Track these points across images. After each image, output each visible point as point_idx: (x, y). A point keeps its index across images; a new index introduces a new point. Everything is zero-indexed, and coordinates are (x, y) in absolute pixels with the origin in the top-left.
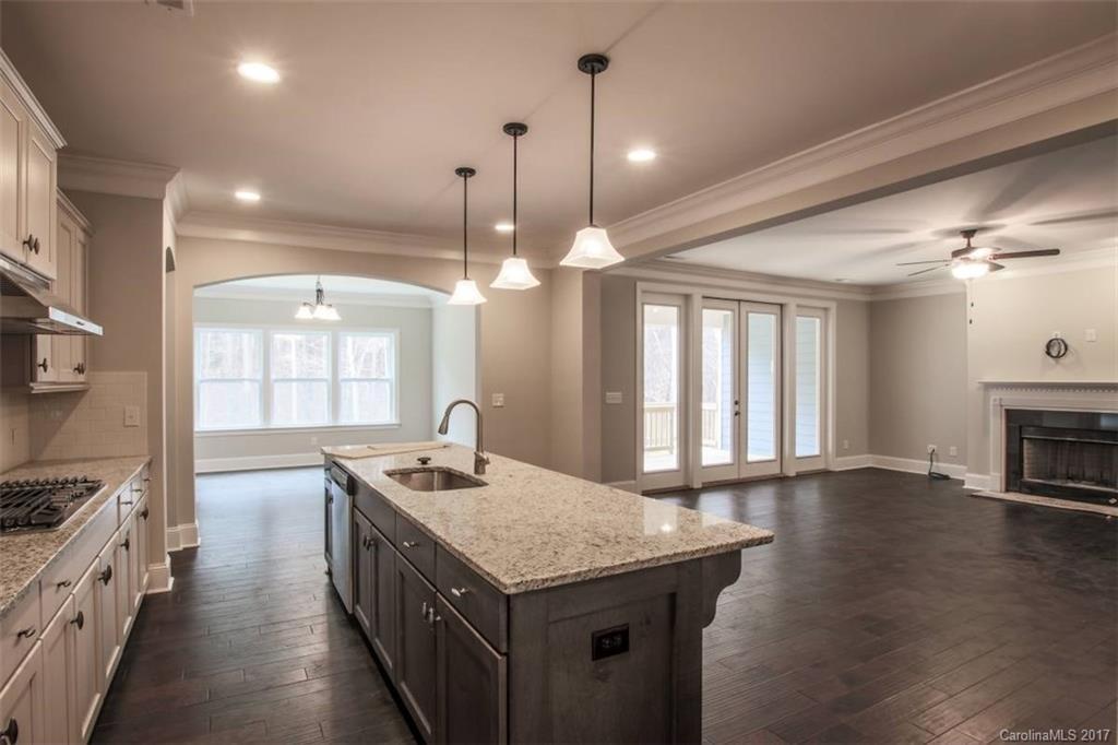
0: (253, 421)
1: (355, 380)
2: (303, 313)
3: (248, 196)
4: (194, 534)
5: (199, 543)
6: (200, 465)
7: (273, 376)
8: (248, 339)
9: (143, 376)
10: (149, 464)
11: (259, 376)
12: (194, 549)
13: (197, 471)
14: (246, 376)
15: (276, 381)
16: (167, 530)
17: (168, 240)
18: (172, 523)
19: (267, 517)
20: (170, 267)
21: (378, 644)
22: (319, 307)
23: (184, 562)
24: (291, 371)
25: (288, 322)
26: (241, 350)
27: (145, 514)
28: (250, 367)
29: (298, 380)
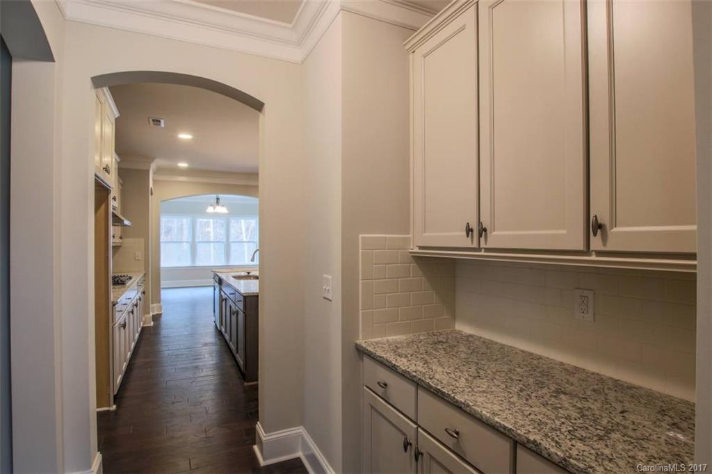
0: (187, 263)
1: (246, 242)
2: (210, 210)
3: (183, 165)
4: (160, 308)
5: (163, 312)
6: (163, 283)
7: (197, 240)
8: (186, 221)
9: (142, 240)
10: (145, 274)
11: (190, 240)
12: (161, 314)
13: (162, 287)
14: (184, 240)
15: (199, 242)
16: (151, 306)
17: (151, 185)
18: (152, 303)
19: (194, 305)
20: (152, 194)
21: (238, 356)
22: (217, 207)
23: (157, 318)
24: (210, 237)
25: (203, 214)
26: (182, 225)
27: (144, 293)
28: (186, 236)
29: (214, 242)
